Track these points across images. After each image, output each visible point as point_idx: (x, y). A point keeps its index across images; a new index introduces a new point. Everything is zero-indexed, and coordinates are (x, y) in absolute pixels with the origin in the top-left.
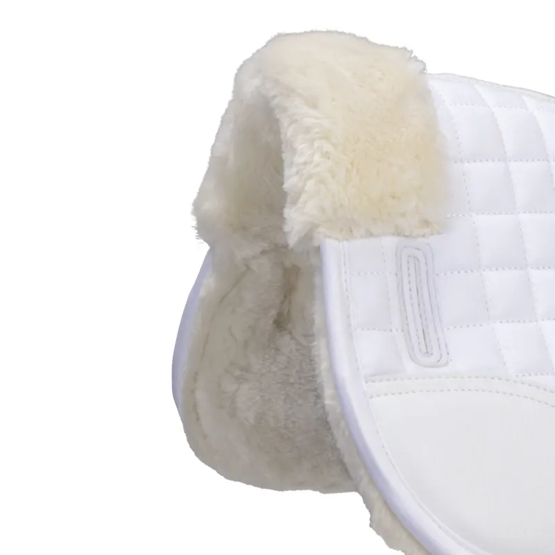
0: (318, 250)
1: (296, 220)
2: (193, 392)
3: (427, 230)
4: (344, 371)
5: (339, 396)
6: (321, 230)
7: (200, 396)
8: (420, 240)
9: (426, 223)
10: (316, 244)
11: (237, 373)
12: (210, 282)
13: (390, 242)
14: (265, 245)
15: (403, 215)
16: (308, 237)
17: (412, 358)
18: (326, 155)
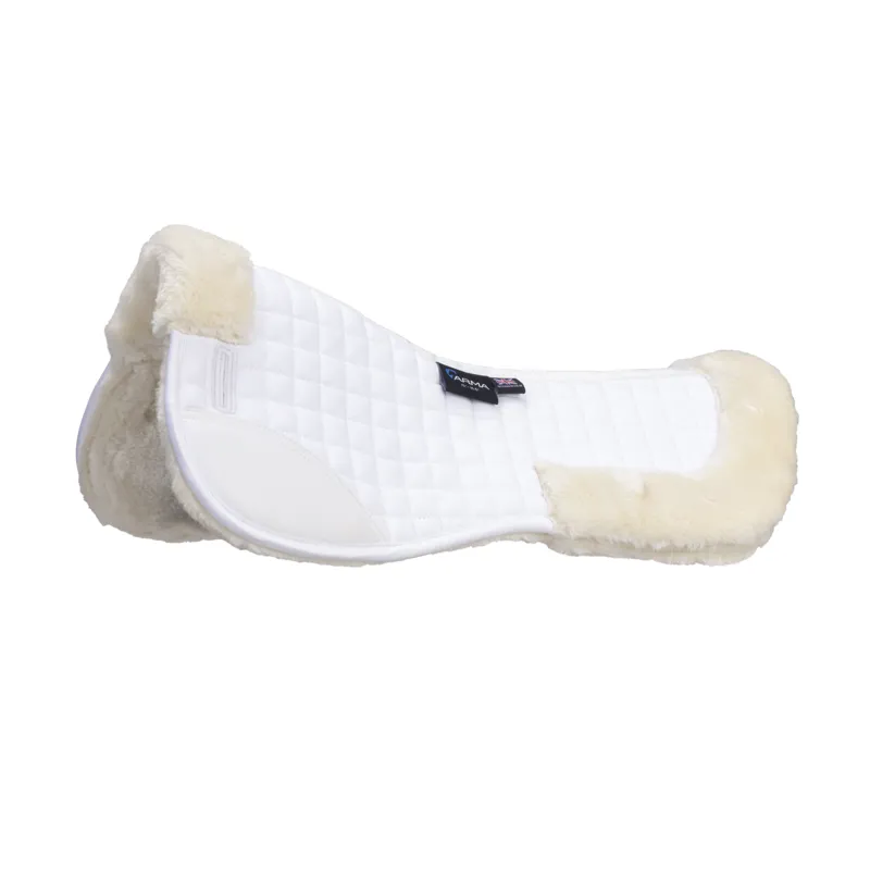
0: (169, 336)
1: (159, 317)
2: (88, 453)
3: (235, 341)
4: (171, 400)
5: (166, 414)
6: (173, 324)
7: (92, 456)
8: (232, 346)
9: (236, 336)
10: (169, 332)
11: (117, 442)
12: (109, 376)
13: (213, 342)
14: (144, 356)
15: (222, 327)
16: (164, 328)
17: (214, 406)
18: (183, 283)
